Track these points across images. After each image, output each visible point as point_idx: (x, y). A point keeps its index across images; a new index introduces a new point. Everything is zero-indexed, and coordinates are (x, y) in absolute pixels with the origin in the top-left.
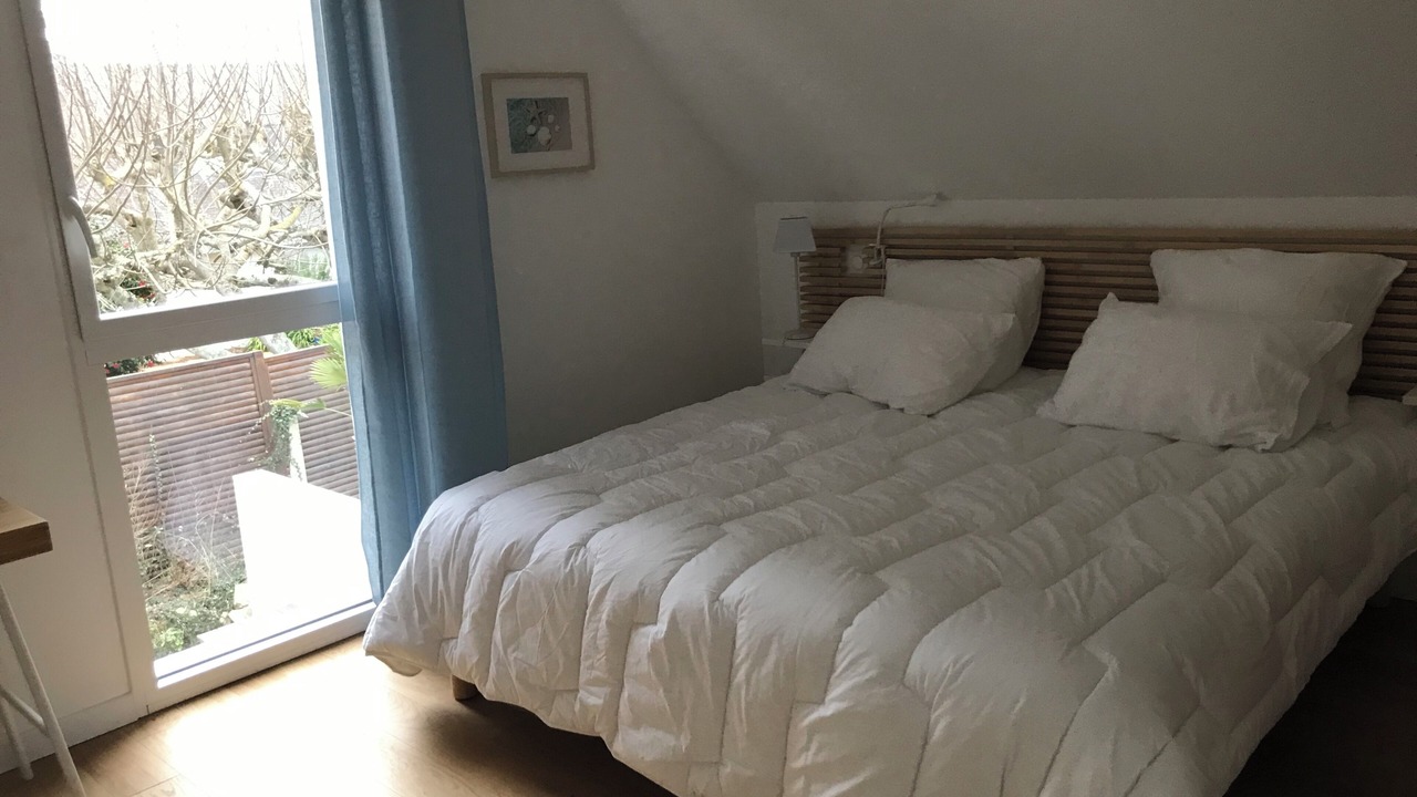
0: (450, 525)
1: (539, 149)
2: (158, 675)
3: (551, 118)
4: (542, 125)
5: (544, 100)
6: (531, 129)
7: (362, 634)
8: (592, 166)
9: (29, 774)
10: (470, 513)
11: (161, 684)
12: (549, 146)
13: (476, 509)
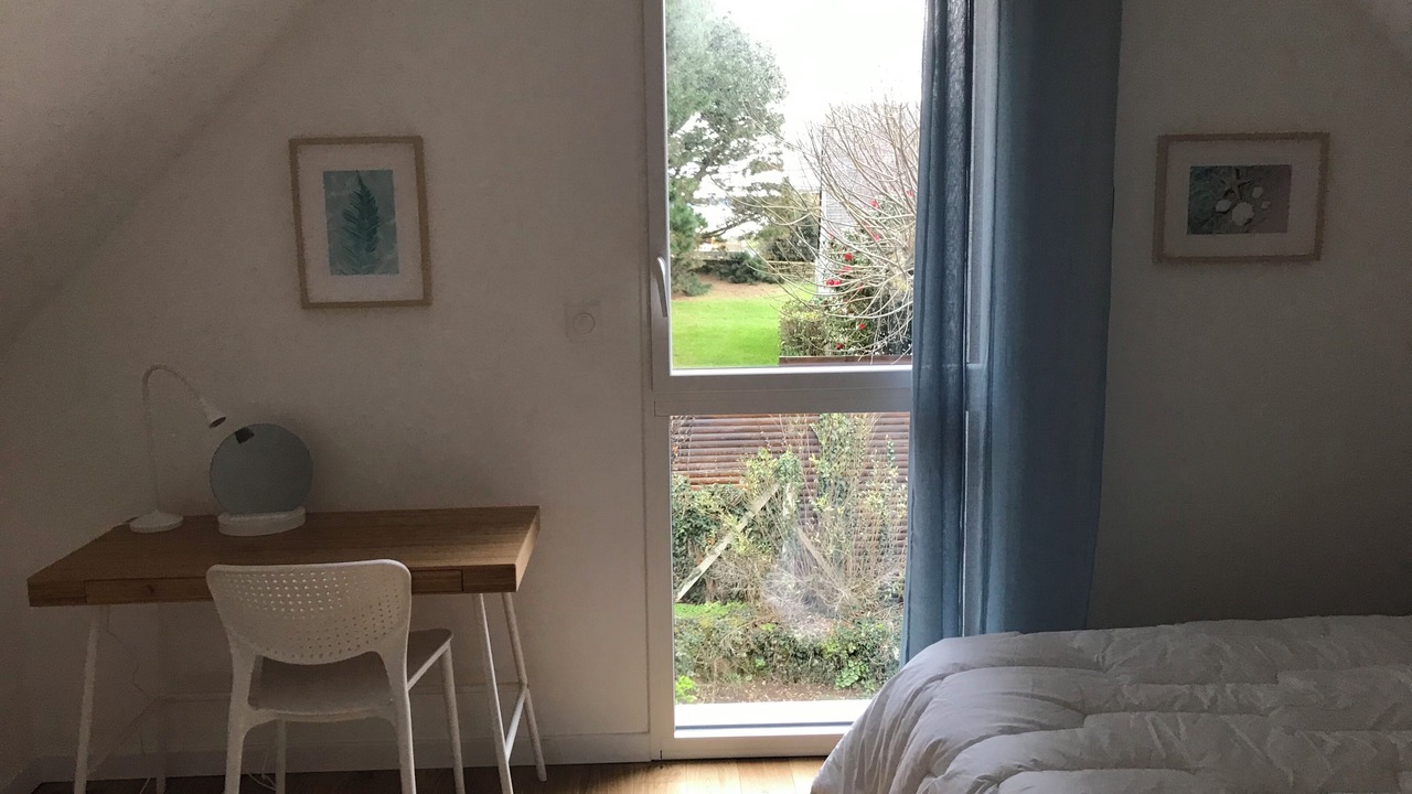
0: (911, 685)
1: (1233, 229)
2: (676, 724)
3: (1257, 192)
4: (1242, 199)
5: (1248, 168)
6: (1223, 205)
7: (824, 757)
8: (1316, 254)
9: (543, 774)
10: (932, 680)
11: (678, 734)
12: (1249, 227)
13: (942, 677)
